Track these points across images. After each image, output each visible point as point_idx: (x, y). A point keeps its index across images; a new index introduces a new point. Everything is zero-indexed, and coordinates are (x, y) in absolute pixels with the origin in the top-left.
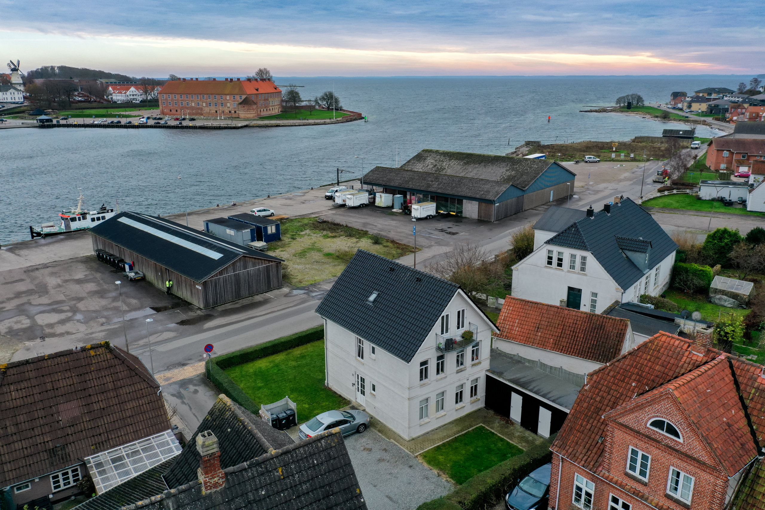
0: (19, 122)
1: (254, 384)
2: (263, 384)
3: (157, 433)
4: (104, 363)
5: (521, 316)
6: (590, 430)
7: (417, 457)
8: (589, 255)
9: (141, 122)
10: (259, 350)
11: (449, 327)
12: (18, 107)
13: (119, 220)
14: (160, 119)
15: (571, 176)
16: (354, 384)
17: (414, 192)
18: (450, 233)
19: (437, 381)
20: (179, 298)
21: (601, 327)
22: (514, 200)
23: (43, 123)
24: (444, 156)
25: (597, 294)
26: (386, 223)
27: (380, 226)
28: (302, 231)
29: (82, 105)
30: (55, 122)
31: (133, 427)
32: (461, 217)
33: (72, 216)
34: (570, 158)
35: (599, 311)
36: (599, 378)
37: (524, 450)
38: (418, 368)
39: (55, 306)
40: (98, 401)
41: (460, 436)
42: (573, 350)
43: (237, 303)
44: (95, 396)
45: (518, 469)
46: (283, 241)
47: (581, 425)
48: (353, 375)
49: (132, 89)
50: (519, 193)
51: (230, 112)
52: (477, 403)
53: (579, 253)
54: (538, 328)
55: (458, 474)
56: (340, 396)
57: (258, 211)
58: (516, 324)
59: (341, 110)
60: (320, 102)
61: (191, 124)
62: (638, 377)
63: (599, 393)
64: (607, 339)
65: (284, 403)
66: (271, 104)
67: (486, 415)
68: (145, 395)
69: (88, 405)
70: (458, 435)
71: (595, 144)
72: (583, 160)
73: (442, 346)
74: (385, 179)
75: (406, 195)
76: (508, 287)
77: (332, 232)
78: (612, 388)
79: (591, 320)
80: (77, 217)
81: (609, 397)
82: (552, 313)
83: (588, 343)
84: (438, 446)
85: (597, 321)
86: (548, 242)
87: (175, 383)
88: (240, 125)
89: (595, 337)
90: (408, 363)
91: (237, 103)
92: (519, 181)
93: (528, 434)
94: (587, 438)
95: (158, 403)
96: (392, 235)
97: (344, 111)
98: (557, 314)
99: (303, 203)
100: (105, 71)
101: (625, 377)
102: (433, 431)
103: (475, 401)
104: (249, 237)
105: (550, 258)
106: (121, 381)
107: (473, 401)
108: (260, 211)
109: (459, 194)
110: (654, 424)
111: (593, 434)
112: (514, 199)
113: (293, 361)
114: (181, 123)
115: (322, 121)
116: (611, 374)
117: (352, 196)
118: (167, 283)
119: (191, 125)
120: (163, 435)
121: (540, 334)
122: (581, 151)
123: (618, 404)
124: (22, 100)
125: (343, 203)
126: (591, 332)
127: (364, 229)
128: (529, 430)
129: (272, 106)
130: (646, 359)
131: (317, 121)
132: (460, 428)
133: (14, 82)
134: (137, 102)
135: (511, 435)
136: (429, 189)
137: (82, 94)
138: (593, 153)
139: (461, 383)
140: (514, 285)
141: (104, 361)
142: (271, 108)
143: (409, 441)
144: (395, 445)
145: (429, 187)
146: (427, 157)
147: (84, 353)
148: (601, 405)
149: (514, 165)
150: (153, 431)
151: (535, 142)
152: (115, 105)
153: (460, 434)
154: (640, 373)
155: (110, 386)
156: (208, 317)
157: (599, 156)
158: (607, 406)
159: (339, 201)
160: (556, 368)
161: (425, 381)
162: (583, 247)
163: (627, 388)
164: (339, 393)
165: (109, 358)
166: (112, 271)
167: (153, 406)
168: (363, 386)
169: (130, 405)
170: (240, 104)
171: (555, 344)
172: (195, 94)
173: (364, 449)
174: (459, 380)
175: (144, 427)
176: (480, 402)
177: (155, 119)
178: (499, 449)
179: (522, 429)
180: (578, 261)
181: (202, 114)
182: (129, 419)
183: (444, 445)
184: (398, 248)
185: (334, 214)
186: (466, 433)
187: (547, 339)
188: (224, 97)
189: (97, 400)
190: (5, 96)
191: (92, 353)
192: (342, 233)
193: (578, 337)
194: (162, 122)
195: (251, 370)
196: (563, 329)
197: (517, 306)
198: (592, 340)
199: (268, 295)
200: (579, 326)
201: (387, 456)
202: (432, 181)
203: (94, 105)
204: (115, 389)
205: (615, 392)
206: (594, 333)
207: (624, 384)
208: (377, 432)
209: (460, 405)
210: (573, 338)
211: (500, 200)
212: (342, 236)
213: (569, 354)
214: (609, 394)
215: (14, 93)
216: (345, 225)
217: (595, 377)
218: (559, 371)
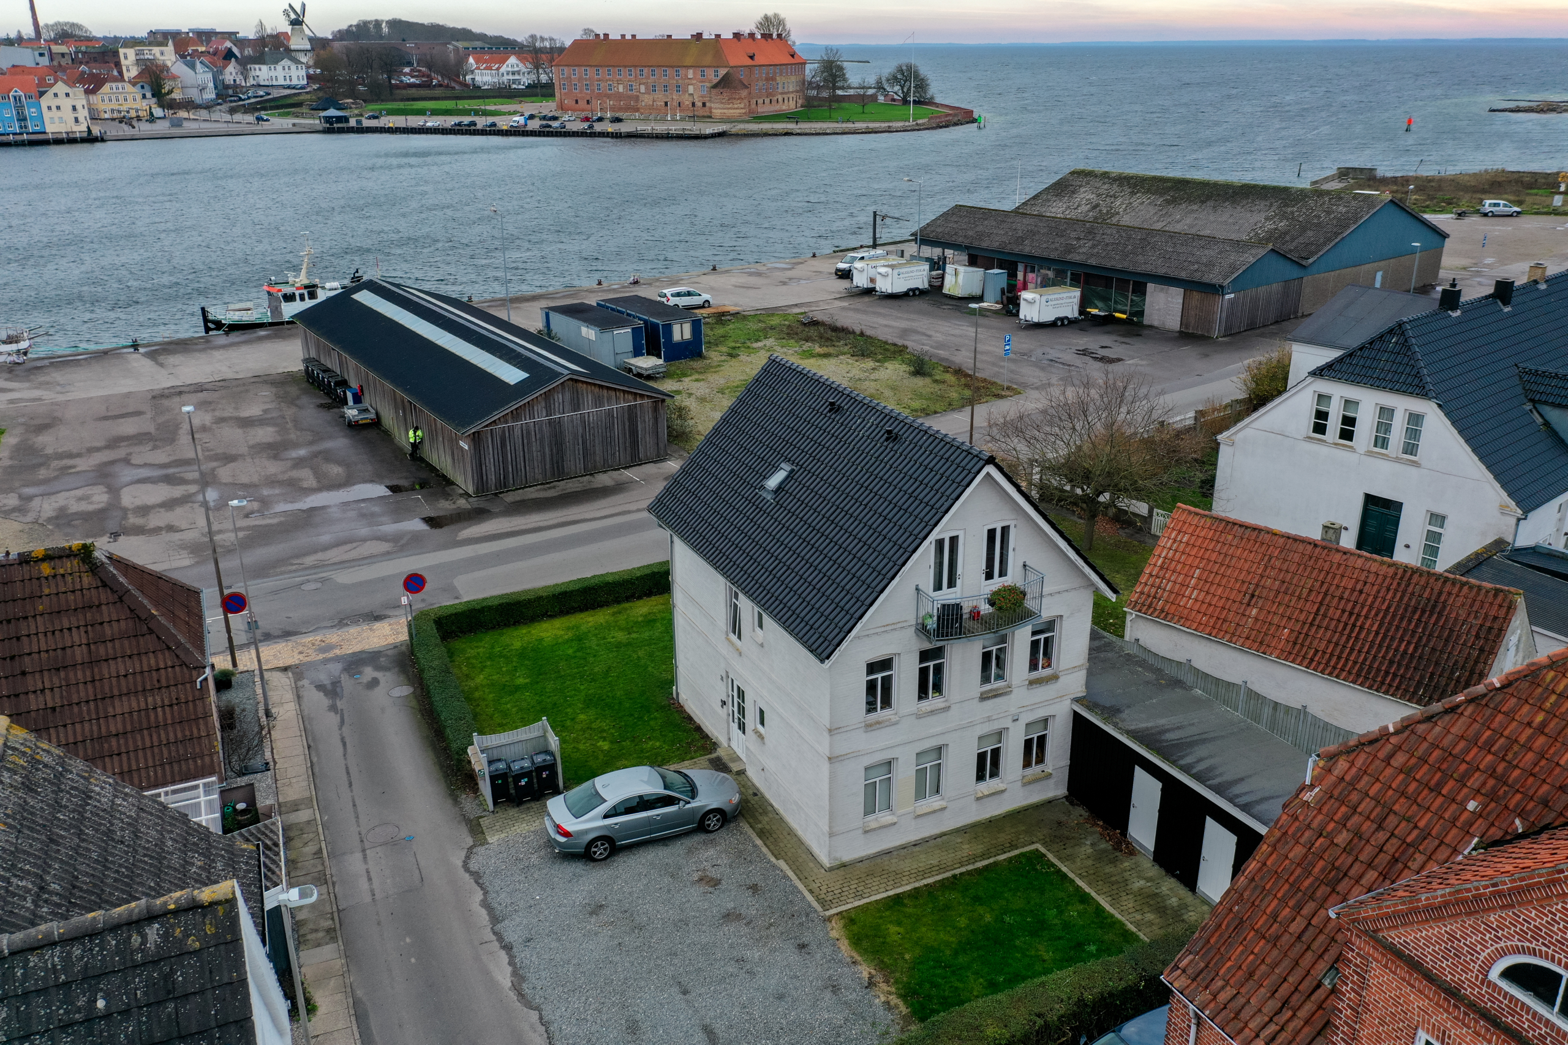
0: (287, 123)
1: (507, 678)
2: (527, 680)
3: (181, 781)
4: (71, 597)
5: (1209, 560)
6: (1299, 937)
7: (829, 919)
8: (1432, 413)
9: (515, 124)
10: (547, 597)
11: (959, 571)
12: (295, 95)
13: (356, 297)
14: (555, 118)
15: (1437, 238)
16: (724, 703)
17: (1034, 262)
18: (1102, 359)
19: (919, 716)
20: (432, 469)
21: (1434, 607)
22: (1276, 287)
23: (331, 124)
24: (1121, 185)
25: (1443, 518)
26: (957, 332)
27: (939, 337)
28: (757, 340)
29: (413, 92)
30: (353, 122)
31: (121, 761)
32: (1140, 325)
33: (288, 290)
34: (1446, 204)
35: (1443, 564)
36: (1354, 770)
37: (1141, 936)
38: (863, 678)
39: (171, 471)
40: (43, 691)
41: (969, 873)
42: (1345, 665)
43: (554, 487)
44: (37, 676)
45: (1094, 1002)
46: (705, 358)
47: (1275, 917)
48: (722, 679)
49: (513, 60)
50: (1293, 272)
51: (693, 104)
52: (1044, 783)
53: (1403, 405)
54: (1253, 596)
55: (927, 986)
56: (699, 729)
57: (672, 295)
58: (1193, 582)
59: (930, 102)
60: (886, 86)
61: (610, 128)
62: (1491, 782)
63: (1348, 819)
64: (1447, 640)
65: (536, 734)
66: (780, 90)
67: (1063, 818)
68: (164, 683)
69: (17, 696)
70: (963, 870)
71: (1516, 176)
72: (1478, 212)
73: (932, 624)
74: (970, 233)
75: (1016, 270)
76: (1208, 486)
77: (821, 346)
78: (1396, 808)
79: (1408, 585)
80: (297, 293)
81: (1382, 836)
82: (1297, 557)
83: (1388, 647)
84: (898, 895)
85: (1424, 588)
86: (1319, 373)
87: (337, 659)
88: (708, 131)
89: (1414, 632)
90: (822, 661)
91: (708, 85)
92: (1294, 244)
93: (1170, 889)
94: (1286, 963)
95: (195, 706)
96: (963, 359)
97: (937, 105)
98: (1311, 563)
99: (784, 283)
100: (474, 30)
101: (1446, 777)
102: (904, 847)
103: (1036, 780)
104: (630, 347)
105: (1322, 415)
106: (109, 645)
107: (1030, 778)
108: (678, 295)
109: (1139, 270)
110: (1516, 974)
111: (1309, 954)
112: (1274, 286)
113: (621, 629)
114: (591, 127)
115: (884, 125)
116: (1399, 760)
117: (889, 270)
118: (411, 433)
119: (610, 130)
120: (196, 787)
121: (1254, 612)
122: (1475, 192)
123: (1406, 866)
124: (305, 82)
125: (871, 285)
126: (1402, 619)
127: (900, 342)
128: (1174, 876)
129: (782, 93)
130: (1529, 724)
131: (872, 125)
132: (979, 849)
133: (293, 47)
134: (521, 87)
135: (1117, 887)
136: (1071, 257)
137: (419, 71)
138: (1506, 196)
139: (996, 726)
140: (1219, 483)
141: (73, 592)
142: (780, 98)
143: (831, 869)
144: (785, 877)
145: (1070, 252)
146: (1080, 186)
147: (26, 568)
148: (1350, 859)
149: (1287, 205)
150: (173, 776)
151: (1362, 170)
152: (477, 92)
153: (970, 867)
154: (1500, 769)
155: (80, 654)
156: (478, 514)
157: (1519, 203)
158: (1370, 865)
159: (860, 280)
160: (1288, 709)
161: (881, 714)
162: (1416, 388)
163: (1446, 816)
164: (698, 721)
165: (86, 586)
166: (321, 406)
167: (180, 712)
168: (742, 710)
169: (120, 706)
170: (715, 86)
171: (1295, 643)
172: (625, 67)
173: (701, 879)
174: (989, 719)
175: (150, 763)
176: (1052, 781)
177: (544, 118)
178: (1066, 926)
179: (1154, 871)
180: (1399, 424)
181: (637, 110)
182: (114, 742)
183: (915, 893)
184: (967, 386)
185: (843, 308)
186: (986, 867)
187: (1273, 628)
188: (682, 72)
189: (40, 686)
190: (273, 74)
191: (46, 569)
192: (846, 349)
193: (1361, 628)
194: (555, 124)
195: (517, 644)
196: (1321, 603)
197: (1202, 534)
198: (1401, 640)
199: (629, 474)
200: (1370, 599)
201: (751, 906)
202: (1079, 239)
203: (438, 92)
204: (93, 662)
205: (1403, 824)
206: (1410, 621)
207: (1440, 799)
208: (754, 836)
209: (990, 785)
210: (1347, 632)
211: (1238, 285)
212: (844, 354)
213: (1330, 674)
214: (1380, 827)
215: (289, 68)
216: (858, 332)
217: (1342, 765)
218: (1297, 717)
